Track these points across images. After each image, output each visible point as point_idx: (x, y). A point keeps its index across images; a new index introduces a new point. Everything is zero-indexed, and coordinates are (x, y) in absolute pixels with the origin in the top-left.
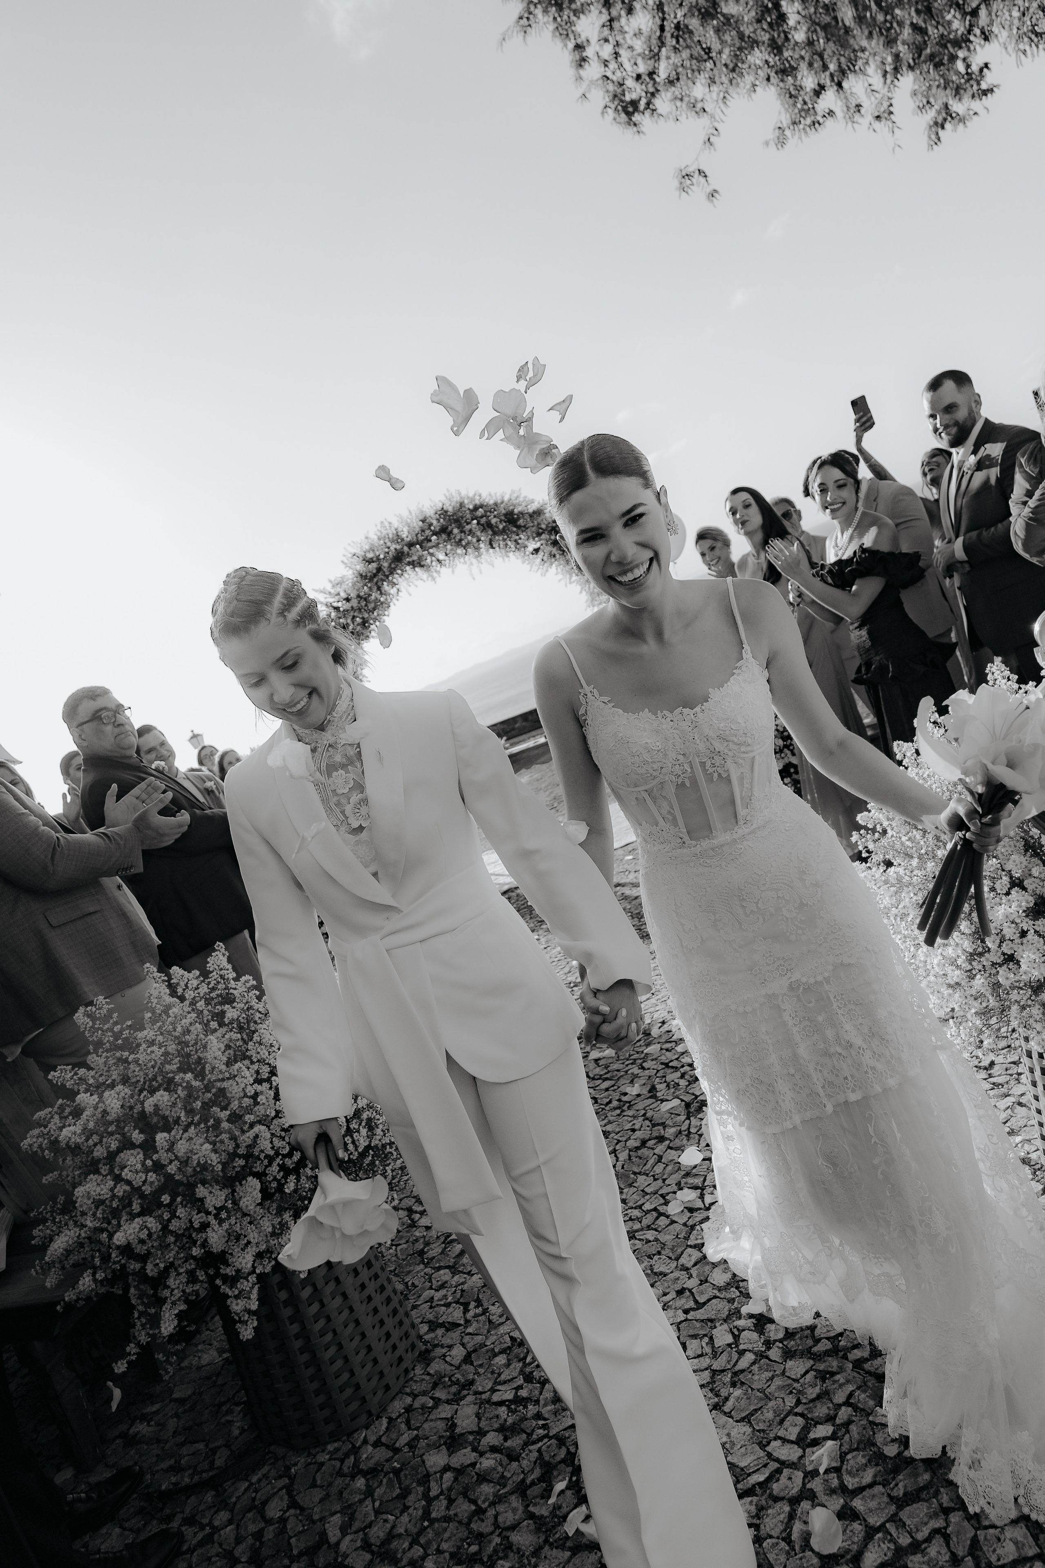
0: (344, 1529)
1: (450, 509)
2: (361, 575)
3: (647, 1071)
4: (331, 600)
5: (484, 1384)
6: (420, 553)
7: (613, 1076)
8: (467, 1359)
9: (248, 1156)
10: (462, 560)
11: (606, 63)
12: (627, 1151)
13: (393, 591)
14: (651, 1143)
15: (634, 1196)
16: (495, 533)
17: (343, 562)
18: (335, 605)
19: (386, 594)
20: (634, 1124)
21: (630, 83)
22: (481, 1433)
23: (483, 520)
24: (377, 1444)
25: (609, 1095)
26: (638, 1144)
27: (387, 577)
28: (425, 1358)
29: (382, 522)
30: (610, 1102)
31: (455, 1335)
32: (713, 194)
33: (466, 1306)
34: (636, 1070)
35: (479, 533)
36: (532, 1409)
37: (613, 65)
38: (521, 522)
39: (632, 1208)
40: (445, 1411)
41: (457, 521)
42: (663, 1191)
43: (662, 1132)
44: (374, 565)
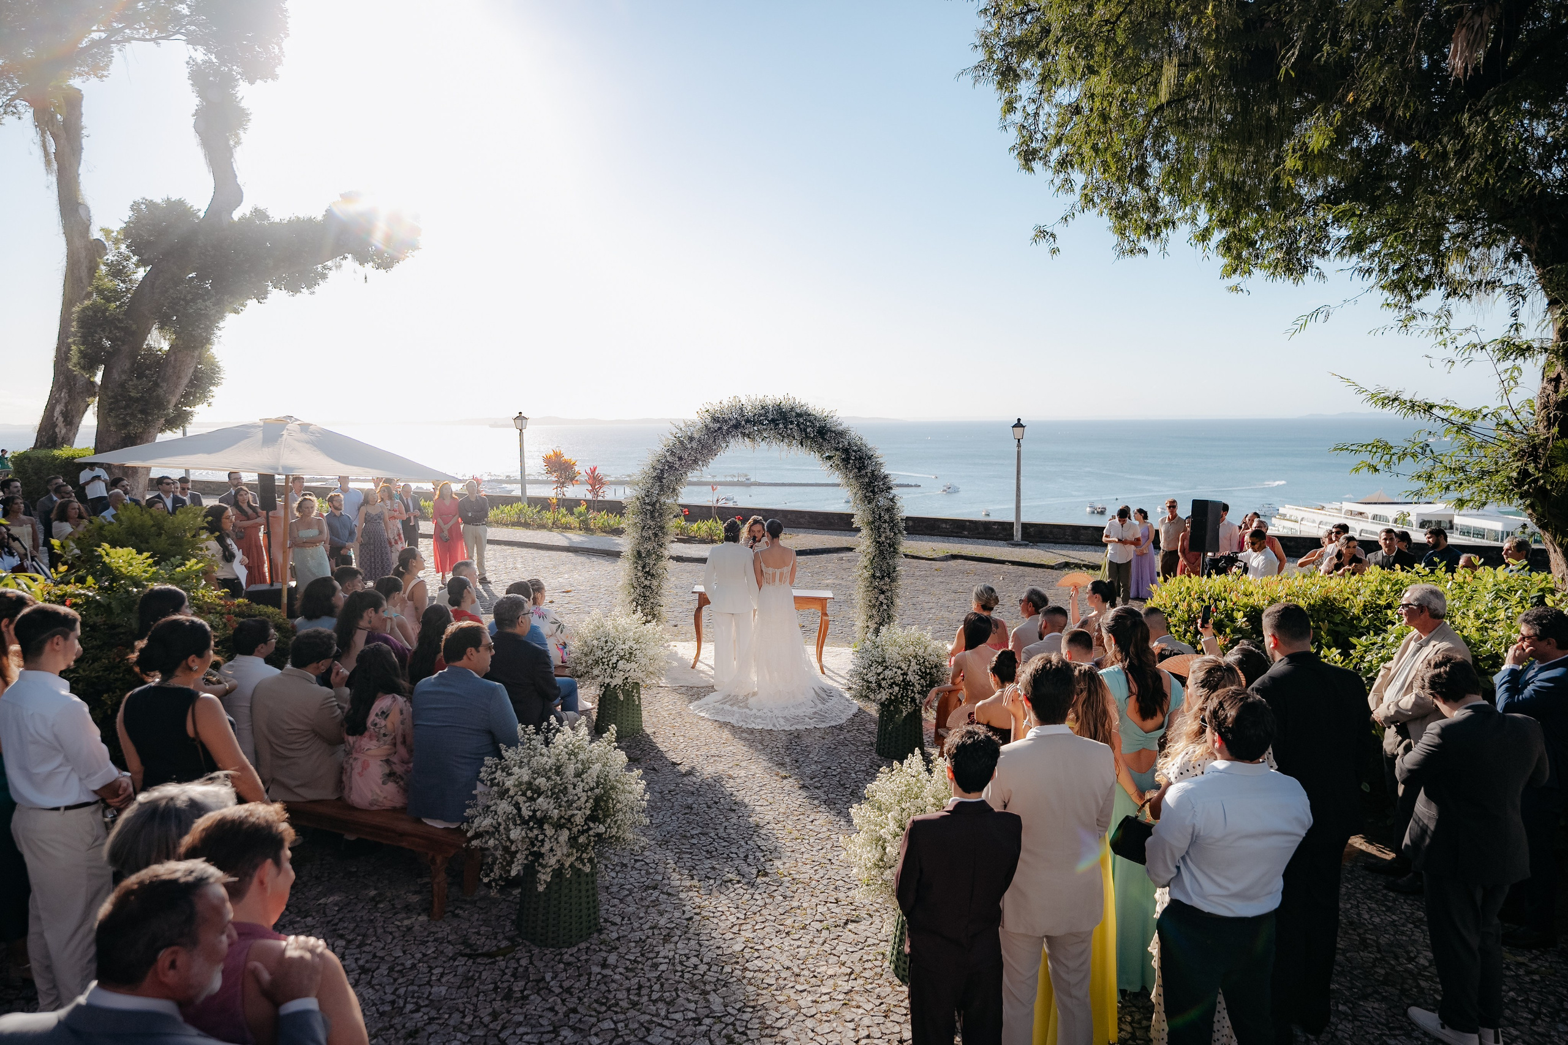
0: (553, 979)
5: (622, 950)
6: (753, 428)
8: (618, 939)
9: (569, 820)
13: (724, 445)
16: (807, 437)
22: (616, 967)
23: (802, 425)
24: (572, 955)
27: (724, 435)
28: (600, 931)
31: (616, 928)
32: (1054, 251)
33: (623, 919)
34: (743, 843)
36: (640, 966)
40: (604, 954)
41: (785, 417)
44: (718, 425)
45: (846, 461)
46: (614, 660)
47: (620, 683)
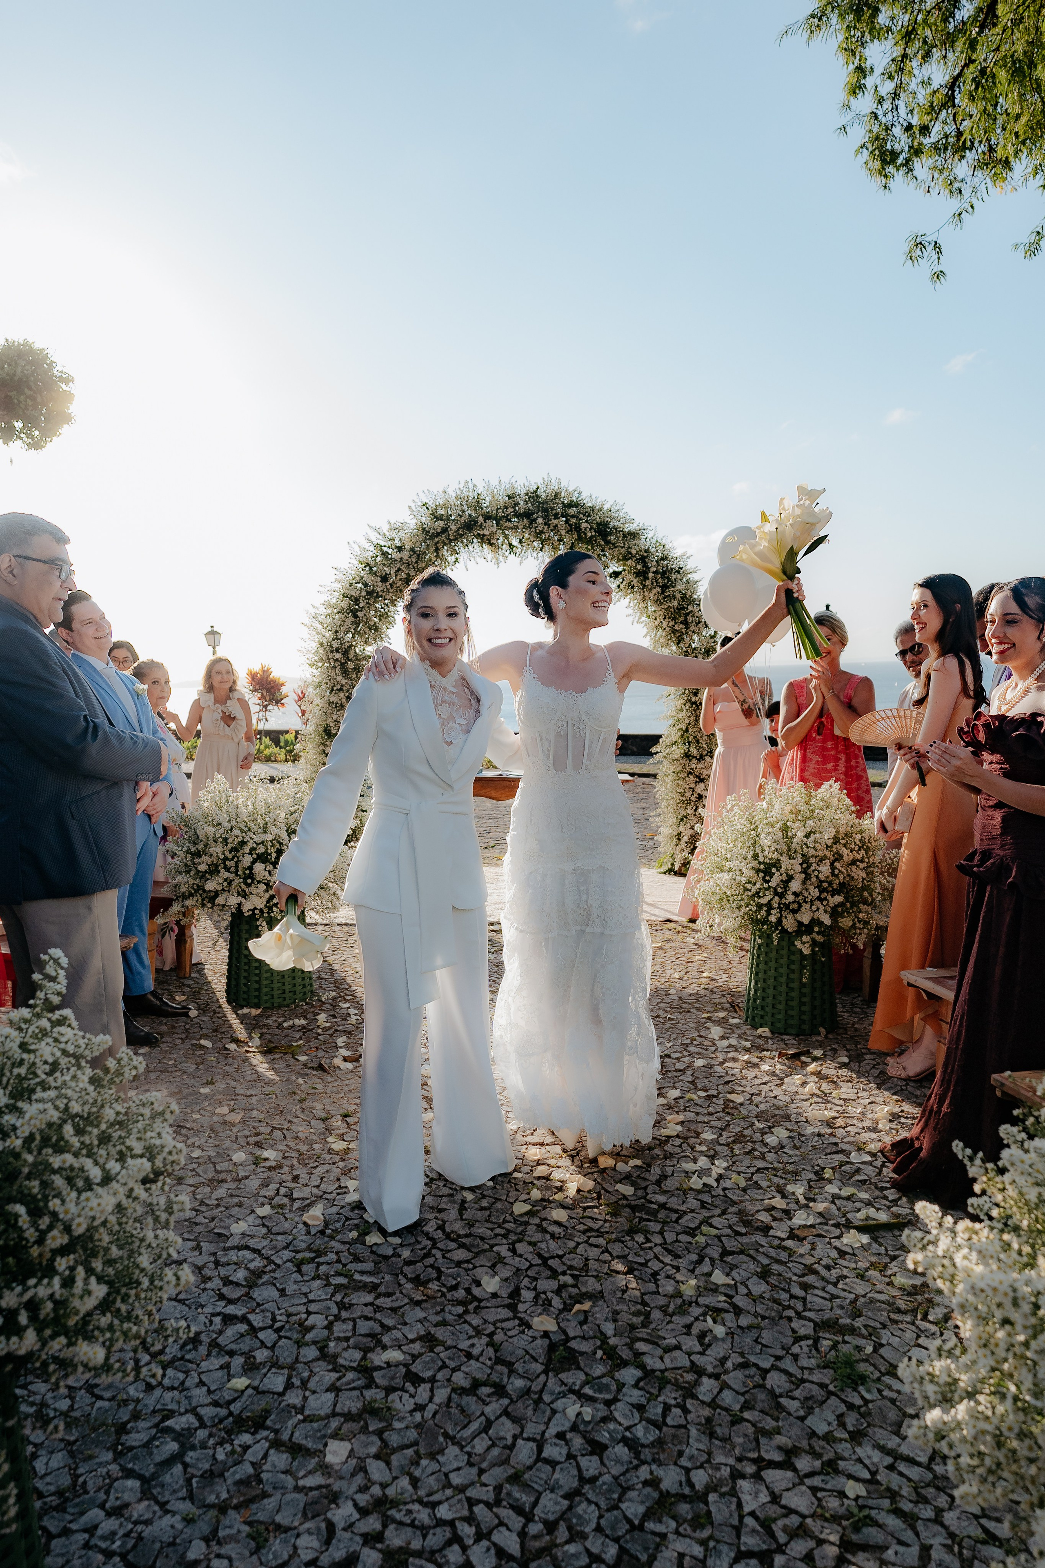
1: (543, 495)
2: (424, 529)
3: (518, 1259)
4: (383, 543)
6: (494, 529)
7: (473, 1246)
10: (535, 554)
11: (881, 101)
12: (449, 1390)
14: (485, 1390)
15: (431, 1481)
16: (580, 539)
17: (410, 507)
18: (385, 549)
19: (442, 558)
20: (473, 1345)
21: (897, 131)
23: (573, 521)
25: (459, 1275)
26: (466, 1384)
27: (451, 541)
29: (467, 482)
30: (455, 1288)
32: (939, 275)
34: (504, 1250)
35: (563, 533)
37: (887, 105)
38: (612, 538)
39: (420, 1501)
41: (545, 510)
42: (472, 1493)
43: (506, 1380)
44: (441, 523)
45: (642, 575)
46: (247, 860)
47: (262, 906)
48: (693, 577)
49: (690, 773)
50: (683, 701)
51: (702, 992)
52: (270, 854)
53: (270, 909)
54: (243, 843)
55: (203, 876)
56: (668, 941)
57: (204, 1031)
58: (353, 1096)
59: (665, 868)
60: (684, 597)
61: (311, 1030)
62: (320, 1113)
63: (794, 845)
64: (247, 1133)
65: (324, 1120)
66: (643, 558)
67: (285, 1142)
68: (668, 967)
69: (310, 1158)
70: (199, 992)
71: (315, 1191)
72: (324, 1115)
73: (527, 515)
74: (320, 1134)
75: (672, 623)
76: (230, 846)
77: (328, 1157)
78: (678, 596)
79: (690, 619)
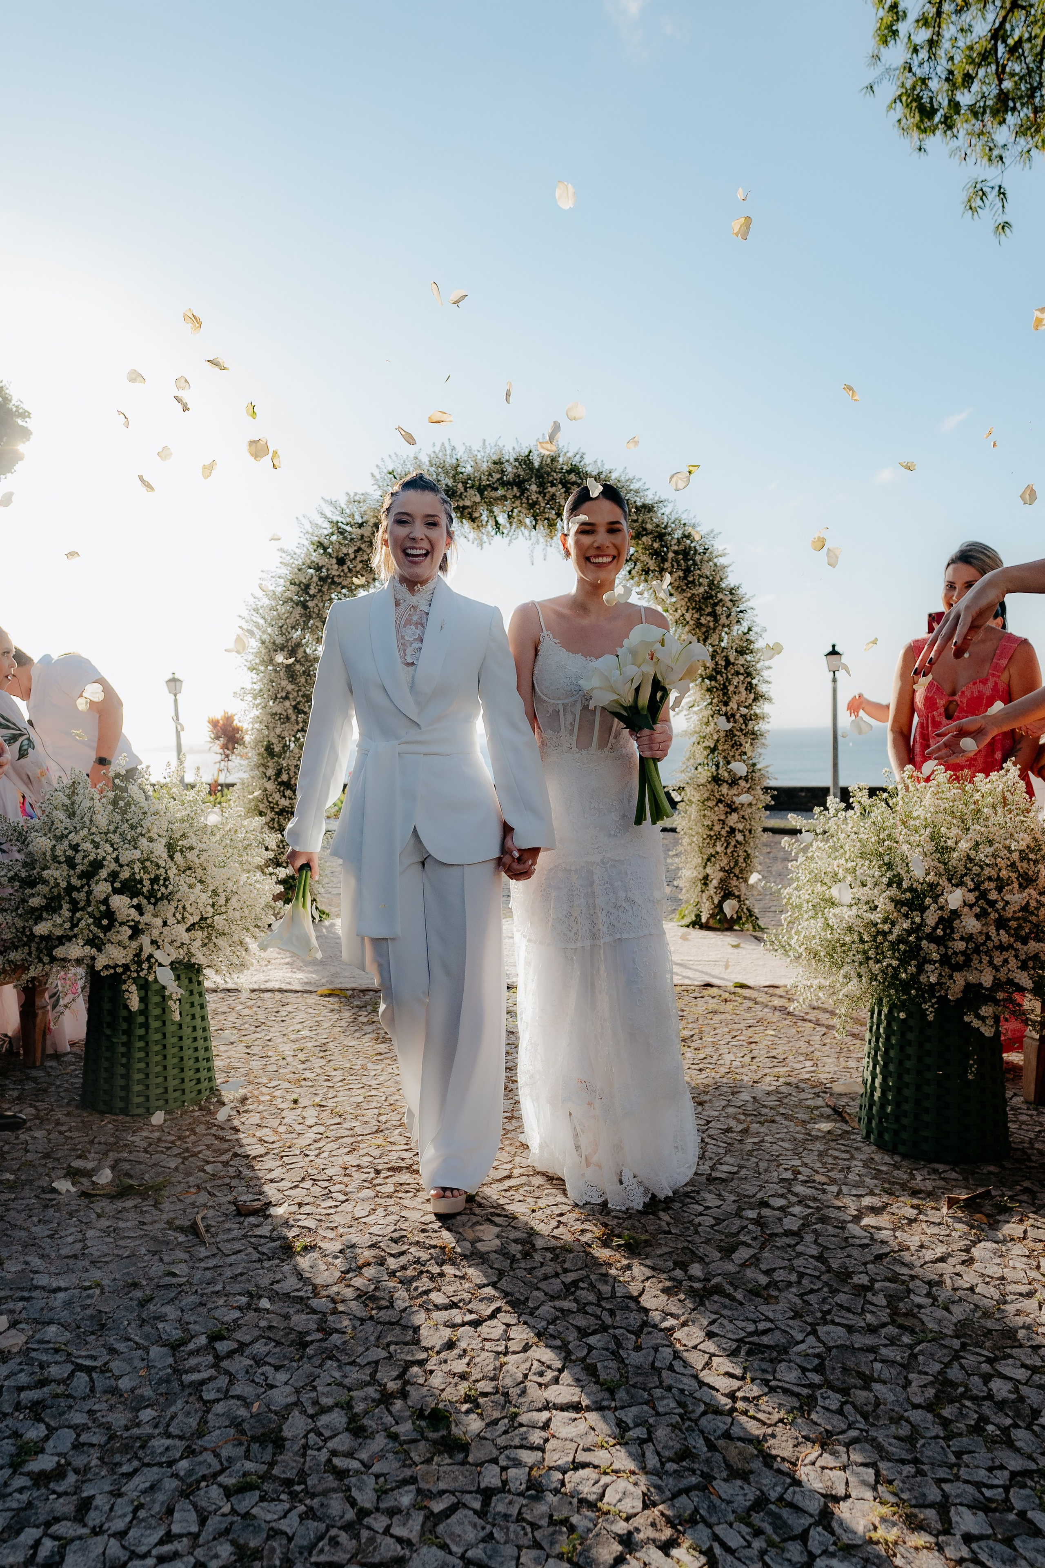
4: (339, 520)
18: (342, 526)
32: (1001, 228)
46: (104, 890)
47: (127, 960)
48: (721, 561)
49: (720, 801)
50: (710, 712)
51: (783, 1089)
52: (141, 881)
53: (139, 963)
54: (97, 865)
55: (37, 915)
56: (715, 1012)
57: (30, 1156)
58: (237, 1288)
59: (687, 920)
60: (711, 584)
61: (195, 1155)
62: (170, 1330)
63: (953, 862)
64: (23, 1379)
65: (175, 1347)
66: (660, 536)
67: (88, 1405)
68: (724, 1050)
69: (126, 1448)
70: (45, 1090)
71: (114, 1548)
72: (177, 1334)
73: (519, 483)
74: (161, 1382)
75: (696, 616)
76: (79, 869)
77: (159, 1443)
78: (705, 581)
79: (719, 609)
